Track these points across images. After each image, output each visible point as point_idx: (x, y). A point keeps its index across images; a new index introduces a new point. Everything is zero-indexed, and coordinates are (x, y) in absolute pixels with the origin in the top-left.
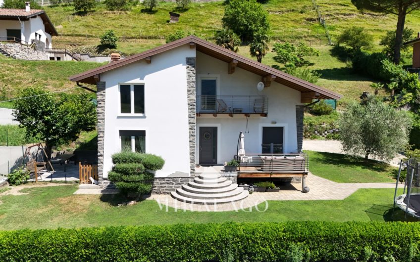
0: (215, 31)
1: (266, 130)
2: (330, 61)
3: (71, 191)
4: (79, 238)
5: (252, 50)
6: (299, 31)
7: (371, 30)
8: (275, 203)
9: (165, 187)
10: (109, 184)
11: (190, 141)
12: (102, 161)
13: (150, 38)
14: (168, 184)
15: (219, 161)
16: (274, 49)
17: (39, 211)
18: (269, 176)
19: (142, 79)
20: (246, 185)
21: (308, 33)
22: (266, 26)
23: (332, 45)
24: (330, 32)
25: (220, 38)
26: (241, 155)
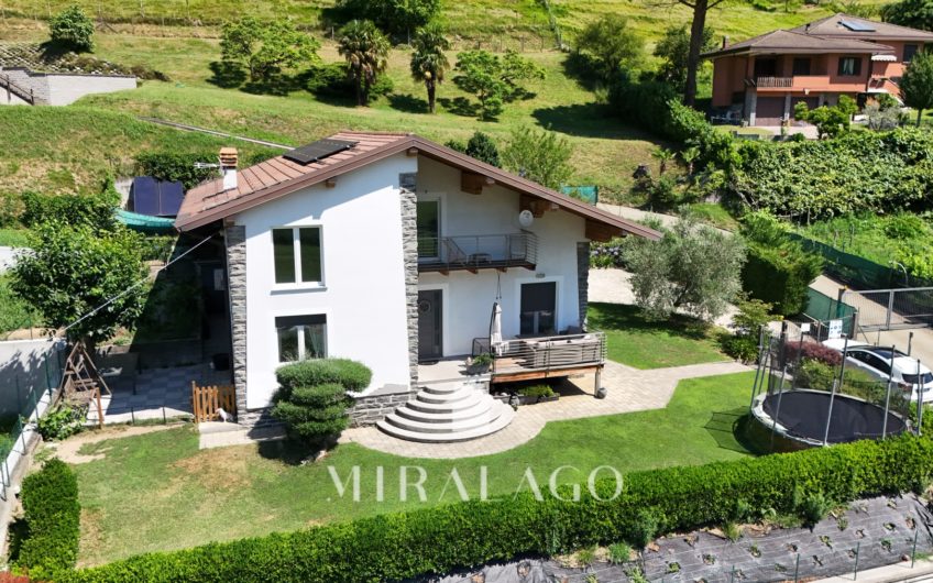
0: (317, 8)
1: (527, 289)
2: (563, 88)
3: (192, 442)
4: (319, 548)
5: (415, 66)
6: (498, 16)
7: (634, 18)
8: (564, 425)
9: (365, 413)
10: (258, 419)
11: (409, 328)
12: (243, 378)
13: (169, 22)
14: (370, 407)
15: (446, 352)
16: (458, 65)
17: (165, 495)
18: (542, 376)
19: (317, 217)
20: (505, 394)
21: (515, 21)
22: (433, 6)
23: (564, 51)
24: (559, 21)
25: (346, 39)
26: (498, 344)
